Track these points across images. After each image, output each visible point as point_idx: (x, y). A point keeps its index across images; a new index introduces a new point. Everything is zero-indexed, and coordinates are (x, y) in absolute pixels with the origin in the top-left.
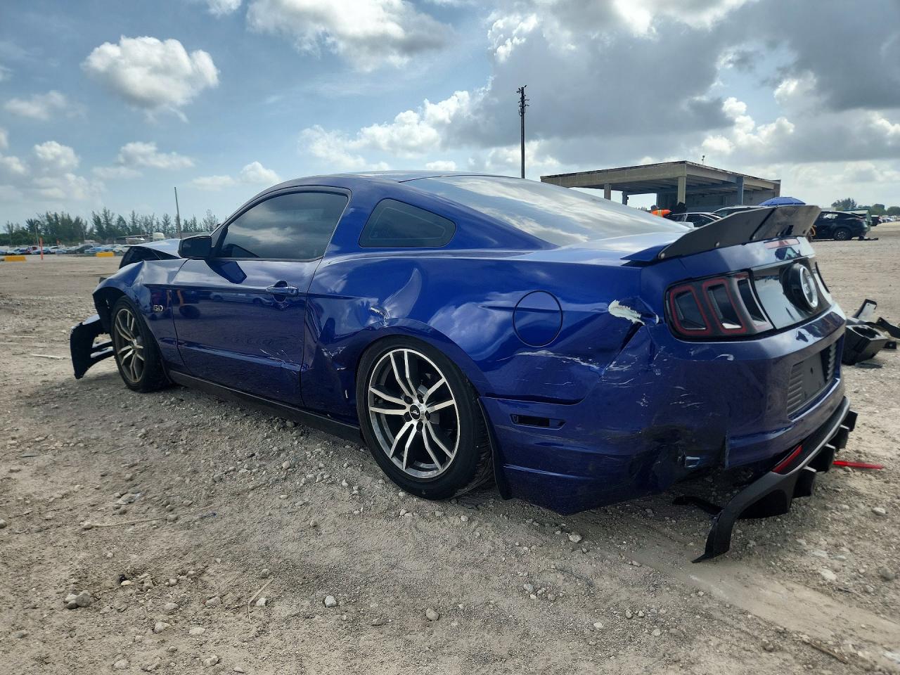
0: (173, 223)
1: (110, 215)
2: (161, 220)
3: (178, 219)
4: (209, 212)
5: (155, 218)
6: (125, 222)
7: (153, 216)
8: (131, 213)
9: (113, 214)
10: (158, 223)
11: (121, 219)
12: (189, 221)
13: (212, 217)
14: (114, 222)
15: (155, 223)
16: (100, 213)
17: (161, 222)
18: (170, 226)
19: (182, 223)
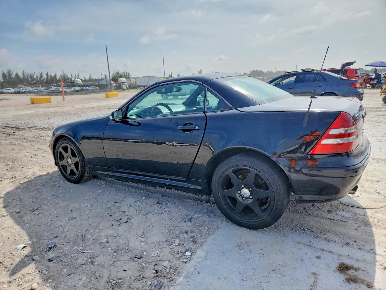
0: (45, 76)
1: (11, 72)
2: (39, 75)
3: (47, 75)
4: (63, 71)
5: (36, 74)
6: (19, 76)
7: (34, 73)
8: (22, 71)
9: (13, 72)
10: (37, 77)
11: (17, 75)
14: (14, 76)
15: (35, 77)
16: (6, 72)
17: (38, 76)
18: (43, 78)
19: (49, 77)
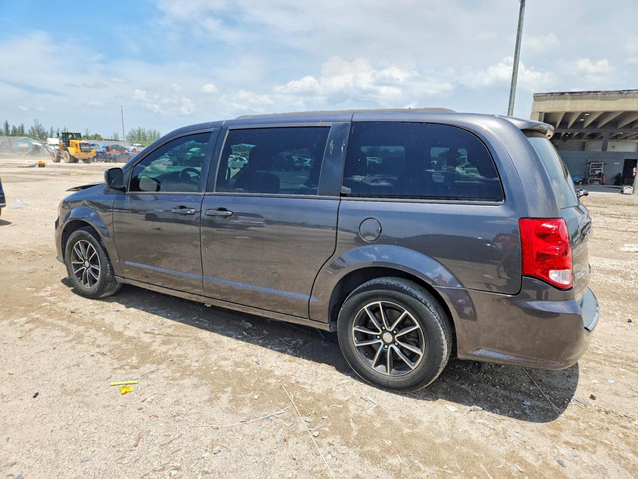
12: (17, 127)
13: (39, 126)
